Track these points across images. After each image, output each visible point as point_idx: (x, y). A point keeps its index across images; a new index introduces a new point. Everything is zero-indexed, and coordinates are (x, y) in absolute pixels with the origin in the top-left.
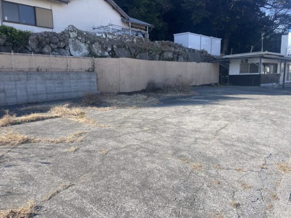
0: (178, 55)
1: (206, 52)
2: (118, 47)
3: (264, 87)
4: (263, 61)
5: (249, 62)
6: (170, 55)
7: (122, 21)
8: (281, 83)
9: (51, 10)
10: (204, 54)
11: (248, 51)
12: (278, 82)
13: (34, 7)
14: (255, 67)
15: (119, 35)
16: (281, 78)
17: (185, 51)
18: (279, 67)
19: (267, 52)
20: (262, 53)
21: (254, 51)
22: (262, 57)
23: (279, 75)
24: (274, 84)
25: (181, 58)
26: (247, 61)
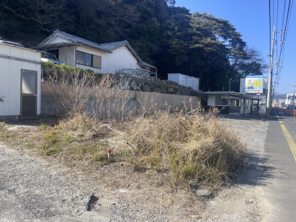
0: (177, 90)
1: (192, 89)
2: (145, 84)
3: (231, 115)
4: (230, 97)
5: (222, 97)
6: (172, 90)
7: (138, 64)
8: (242, 113)
9: (101, 57)
10: (191, 90)
11: (221, 90)
12: (239, 112)
13: (92, 55)
14: (225, 102)
15: (144, 76)
16: (242, 109)
17: (180, 87)
18: (240, 101)
19: (233, 92)
20: (230, 92)
21: (224, 90)
22: (230, 95)
23: (240, 108)
24: (237, 113)
25: (178, 92)
26: (220, 97)
